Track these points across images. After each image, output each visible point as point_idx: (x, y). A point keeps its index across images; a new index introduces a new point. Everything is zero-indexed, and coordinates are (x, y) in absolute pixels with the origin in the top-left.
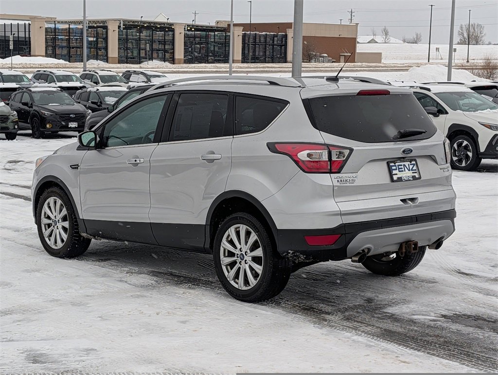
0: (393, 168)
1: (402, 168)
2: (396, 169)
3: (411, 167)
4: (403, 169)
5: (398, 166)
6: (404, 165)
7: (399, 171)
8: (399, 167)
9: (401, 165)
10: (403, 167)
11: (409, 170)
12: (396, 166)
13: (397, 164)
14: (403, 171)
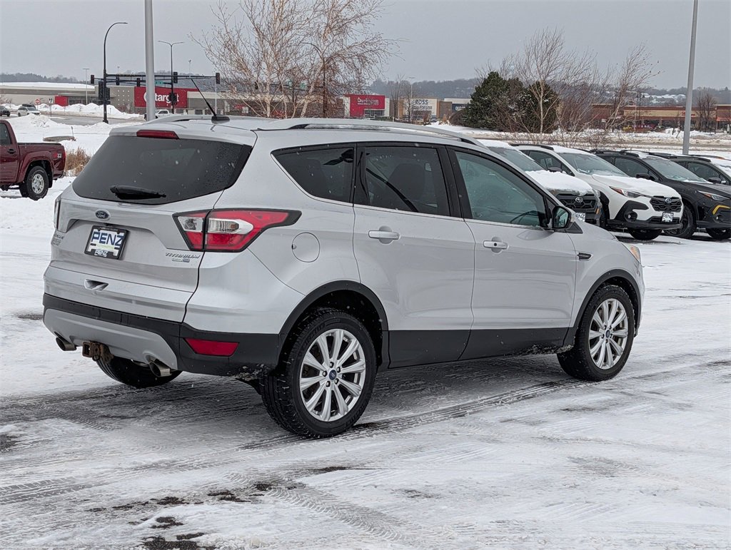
0: (96, 236)
1: (105, 239)
2: (97, 238)
3: (118, 239)
4: (106, 241)
5: (103, 234)
6: (110, 235)
7: (101, 242)
8: (103, 236)
9: (106, 234)
10: (107, 237)
11: (112, 244)
12: (99, 234)
13: (101, 231)
14: (104, 243)
